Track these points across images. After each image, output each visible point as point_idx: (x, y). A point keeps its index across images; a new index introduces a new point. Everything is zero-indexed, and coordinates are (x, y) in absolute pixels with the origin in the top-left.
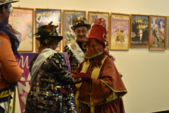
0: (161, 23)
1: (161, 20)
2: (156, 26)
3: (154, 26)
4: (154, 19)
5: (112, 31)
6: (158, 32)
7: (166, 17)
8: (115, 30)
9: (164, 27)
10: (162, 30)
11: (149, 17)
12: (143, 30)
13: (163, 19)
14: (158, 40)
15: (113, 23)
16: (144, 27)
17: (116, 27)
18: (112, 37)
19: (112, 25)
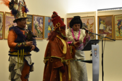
0: (41, 21)
1: (41, 18)
2: (37, 22)
3: (36, 22)
4: (36, 18)
5: (6, 25)
6: (38, 27)
7: (44, 17)
8: (8, 24)
9: (43, 23)
10: (41, 25)
11: (32, 16)
12: (28, 25)
13: (42, 17)
14: (38, 32)
15: (6, 19)
16: (29, 23)
17: (9, 23)
18: (6, 29)
19: (6, 21)
